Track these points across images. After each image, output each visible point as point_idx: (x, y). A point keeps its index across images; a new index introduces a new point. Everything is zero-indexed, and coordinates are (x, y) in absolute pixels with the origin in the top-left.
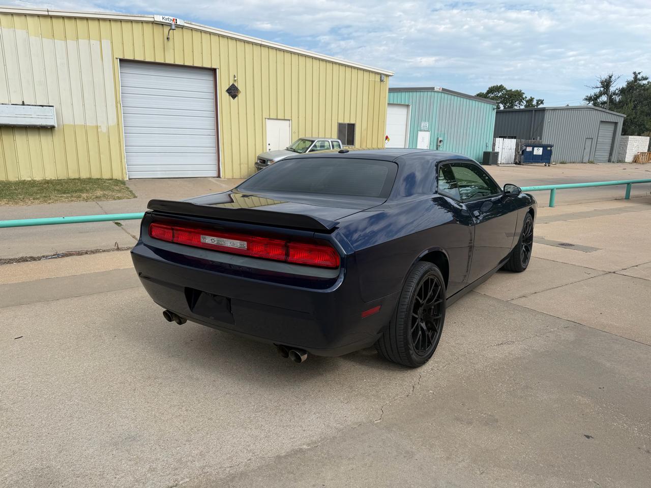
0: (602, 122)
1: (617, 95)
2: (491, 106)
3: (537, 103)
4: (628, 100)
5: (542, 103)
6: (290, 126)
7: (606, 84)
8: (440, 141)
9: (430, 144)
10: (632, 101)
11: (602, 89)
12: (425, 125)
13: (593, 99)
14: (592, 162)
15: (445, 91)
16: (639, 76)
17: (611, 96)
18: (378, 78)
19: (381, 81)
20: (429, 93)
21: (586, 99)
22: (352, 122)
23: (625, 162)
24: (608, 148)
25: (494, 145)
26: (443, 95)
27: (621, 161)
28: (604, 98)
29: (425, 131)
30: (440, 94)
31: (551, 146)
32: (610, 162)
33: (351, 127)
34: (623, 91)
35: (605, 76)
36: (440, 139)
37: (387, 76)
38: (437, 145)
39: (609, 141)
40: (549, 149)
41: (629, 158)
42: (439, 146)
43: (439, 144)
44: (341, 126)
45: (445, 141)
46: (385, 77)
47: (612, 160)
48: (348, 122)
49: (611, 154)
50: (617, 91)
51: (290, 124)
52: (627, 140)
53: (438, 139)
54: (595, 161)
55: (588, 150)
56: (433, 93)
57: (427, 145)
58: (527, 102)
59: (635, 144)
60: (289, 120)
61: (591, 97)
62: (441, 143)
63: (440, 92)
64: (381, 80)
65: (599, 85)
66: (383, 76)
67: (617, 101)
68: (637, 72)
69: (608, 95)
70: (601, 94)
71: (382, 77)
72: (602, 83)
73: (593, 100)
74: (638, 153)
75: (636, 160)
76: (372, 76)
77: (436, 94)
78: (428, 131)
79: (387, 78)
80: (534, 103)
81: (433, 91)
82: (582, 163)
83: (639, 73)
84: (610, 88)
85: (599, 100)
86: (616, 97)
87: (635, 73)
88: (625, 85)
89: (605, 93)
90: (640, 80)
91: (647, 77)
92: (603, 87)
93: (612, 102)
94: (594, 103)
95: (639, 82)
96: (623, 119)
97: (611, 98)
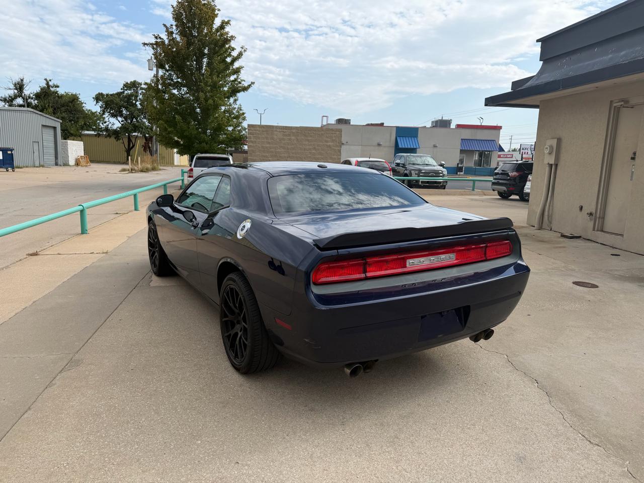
0: (43, 126)
1: (32, 98)
4: (47, 106)
7: (20, 87)
10: (50, 106)
11: (16, 91)
14: (43, 166)
16: (51, 83)
17: (27, 100)
23: (69, 165)
24: (53, 151)
27: (66, 164)
28: (20, 101)
31: (12, 150)
32: (58, 165)
34: (38, 96)
35: (17, 79)
39: (52, 145)
40: (9, 152)
41: (72, 162)
47: (59, 163)
49: (56, 158)
50: (32, 95)
52: (66, 144)
54: (45, 165)
55: (36, 154)
59: (74, 148)
61: (5, 98)
65: (12, 86)
67: (35, 104)
68: (48, 79)
69: (23, 99)
70: (16, 97)
72: (15, 85)
73: (8, 102)
74: (78, 156)
75: (78, 163)
82: (35, 167)
83: (50, 80)
84: (24, 91)
85: (14, 102)
86: (32, 101)
87: (46, 79)
88: (38, 90)
89: (20, 96)
90: (52, 87)
91: (58, 85)
92: (16, 89)
93: (29, 105)
94: (10, 106)
95: (52, 89)
96: (59, 124)
97: (27, 101)
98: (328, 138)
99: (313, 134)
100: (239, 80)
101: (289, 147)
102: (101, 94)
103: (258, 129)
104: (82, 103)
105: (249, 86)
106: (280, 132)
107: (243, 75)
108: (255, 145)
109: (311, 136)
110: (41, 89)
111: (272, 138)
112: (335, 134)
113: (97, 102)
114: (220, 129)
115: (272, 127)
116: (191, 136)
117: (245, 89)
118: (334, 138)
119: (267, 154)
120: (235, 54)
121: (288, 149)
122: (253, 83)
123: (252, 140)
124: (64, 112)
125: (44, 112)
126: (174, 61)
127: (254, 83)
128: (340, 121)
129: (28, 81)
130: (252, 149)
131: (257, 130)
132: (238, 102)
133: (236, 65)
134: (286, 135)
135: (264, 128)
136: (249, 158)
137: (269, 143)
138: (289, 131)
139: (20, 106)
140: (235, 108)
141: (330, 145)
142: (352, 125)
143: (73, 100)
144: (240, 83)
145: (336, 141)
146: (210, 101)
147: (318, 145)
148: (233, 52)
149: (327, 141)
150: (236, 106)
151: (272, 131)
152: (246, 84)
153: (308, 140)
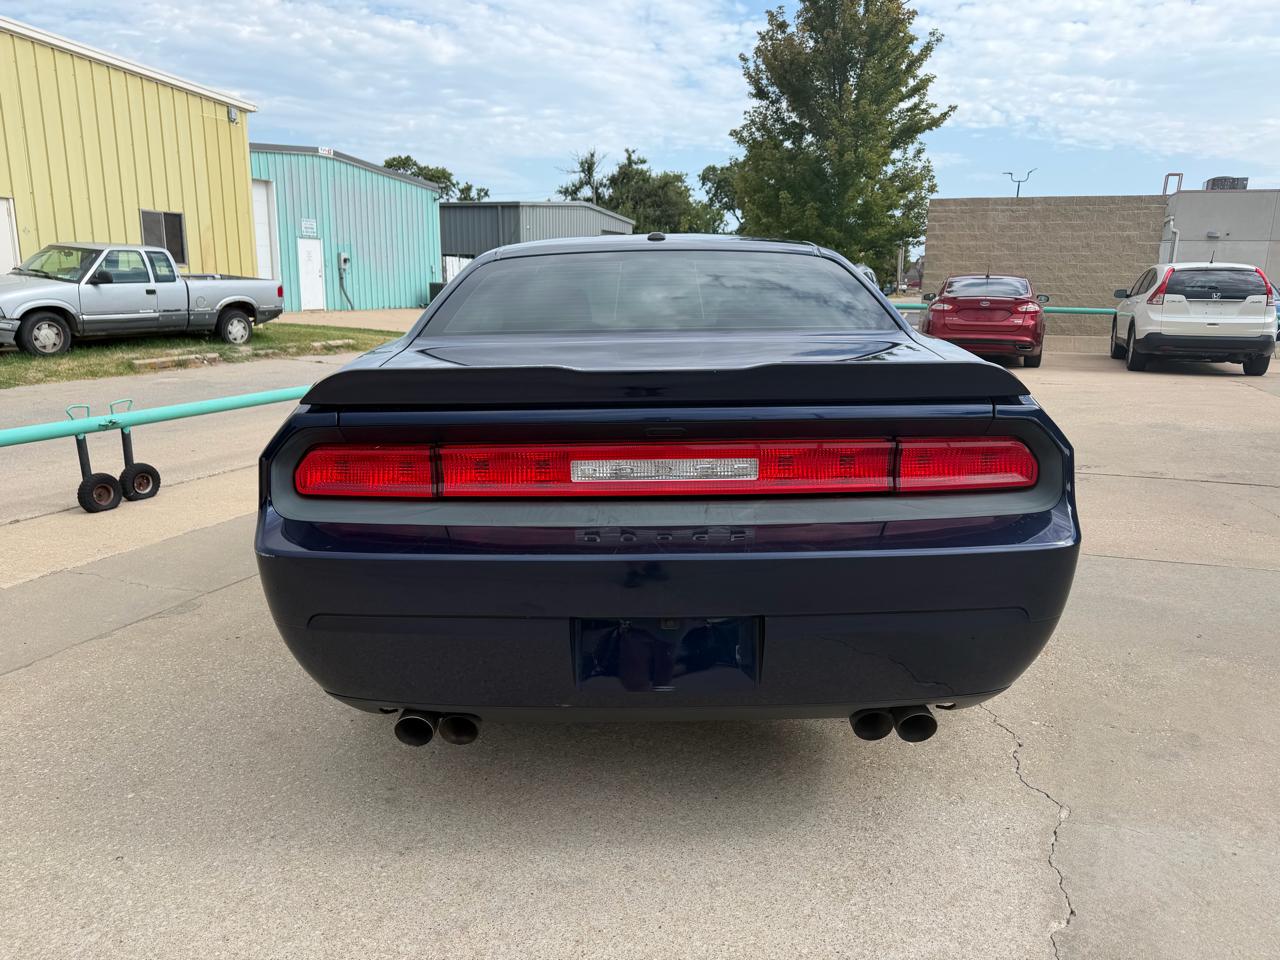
1: (605, 186)
2: (429, 193)
3: (478, 194)
4: (624, 197)
5: (486, 194)
6: (9, 215)
7: (588, 167)
8: (345, 261)
9: (325, 265)
10: (629, 198)
11: (582, 175)
12: (308, 225)
13: (572, 192)
15: (339, 156)
16: (634, 157)
17: (597, 189)
18: (222, 113)
19: (231, 120)
20: (309, 159)
21: (561, 192)
22: (175, 210)
25: (444, 270)
26: (337, 164)
28: (587, 191)
29: (310, 237)
30: (330, 163)
33: (174, 222)
34: (613, 181)
35: (584, 154)
36: (344, 255)
37: (243, 110)
38: (339, 269)
42: (344, 270)
43: (343, 266)
44: (149, 220)
45: (354, 260)
46: (238, 113)
48: (165, 209)
50: (605, 181)
51: (9, 210)
53: (339, 255)
56: (316, 160)
57: (319, 267)
58: (462, 191)
60: (7, 199)
61: (567, 189)
62: (348, 265)
63: (330, 159)
64: (229, 118)
65: (578, 168)
66: (233, 110)
67: (607, 197)
68: (631, 150)
69: (592, 187)
70: (582, 184)
71: (232, 112)
72: (582, 164)
73: (571, 194)
76: (208, 107)
77: (323, 161)
78: (316, 238)
79: (243, 114)
80: (474, 194)
81: (316, 156)
83: (634, 152)
84: (594, 174)
85: (579, 195)
86: (605, 190)
87: (627, 151)
88: (615, 170)
89: (588, 183)
90: (636, 164)
91: (645, 158)
92: (583, 171)
93: (599, 198)
94: (573, 199)
95: (635, 167)
96: (631, 227)
97: (597, 192)
98: (1125, 220)
99: (1086, 212)
100: (923, 106)
101: (1023, 244)
102: (712, 169)
103: (953, 208)
104: (689, 190)
105: (944, 116)
106: (1003, 211)
107: (933, 94)
108: (941, 243)
109: (1081, 217)
110: (620, 168)
111: (984, 227)
112: (1147, 208)
113: (703, 184)
114: (868, 212)
115: (987, 201)
116: (808, 232)
117: (935, 123)
118: (1142, 220)
119: (968, 263)
120: (915, 49)
121: (1019, 249)
122: (953, 108)
123: (938, 233)
124: (650, 207)
125: (619, 210)
126: (784, 82)
127: (955, 107)
128: (1217, 184)
129: (601, 156)
130: (936, 252)
131: (951, 211)
132: (924, 156)
133: (921, 73)
134: (1017, 219)
135: (966, 205)
136: (925, 272)
137: (975, 238)
138: (1026, 208)
139: (588, 200)
140: (916, 168)
141: (1128, 237)
142: (1250, 191)
143: (666, 184)
144: (925, 112)
145: (1148, 227)
146: (849, 156)
147: (1097, 238)
148: (910, 45)
149: (1121, 228)
150: (919, 165)
151: (984, 210)
152: (935, 113)
153: (1072, 227)
